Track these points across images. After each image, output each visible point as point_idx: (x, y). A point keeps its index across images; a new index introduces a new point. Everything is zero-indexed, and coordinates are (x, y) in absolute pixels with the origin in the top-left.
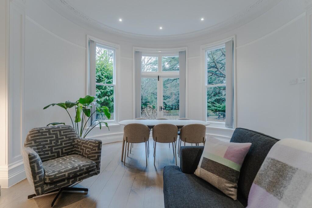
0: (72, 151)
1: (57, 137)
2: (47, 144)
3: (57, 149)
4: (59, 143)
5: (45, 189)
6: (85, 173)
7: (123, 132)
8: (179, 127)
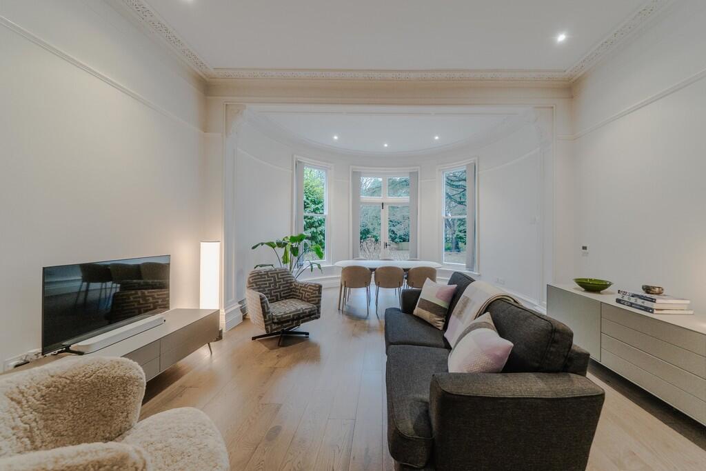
0: (290, 295)
1: (275, 280)
2: (266, 287)
3: (276, 292)
4: (278, 287)
5: (274, 328)
6: (307, 316)
7: (340, 276)
8: (405, 270)
